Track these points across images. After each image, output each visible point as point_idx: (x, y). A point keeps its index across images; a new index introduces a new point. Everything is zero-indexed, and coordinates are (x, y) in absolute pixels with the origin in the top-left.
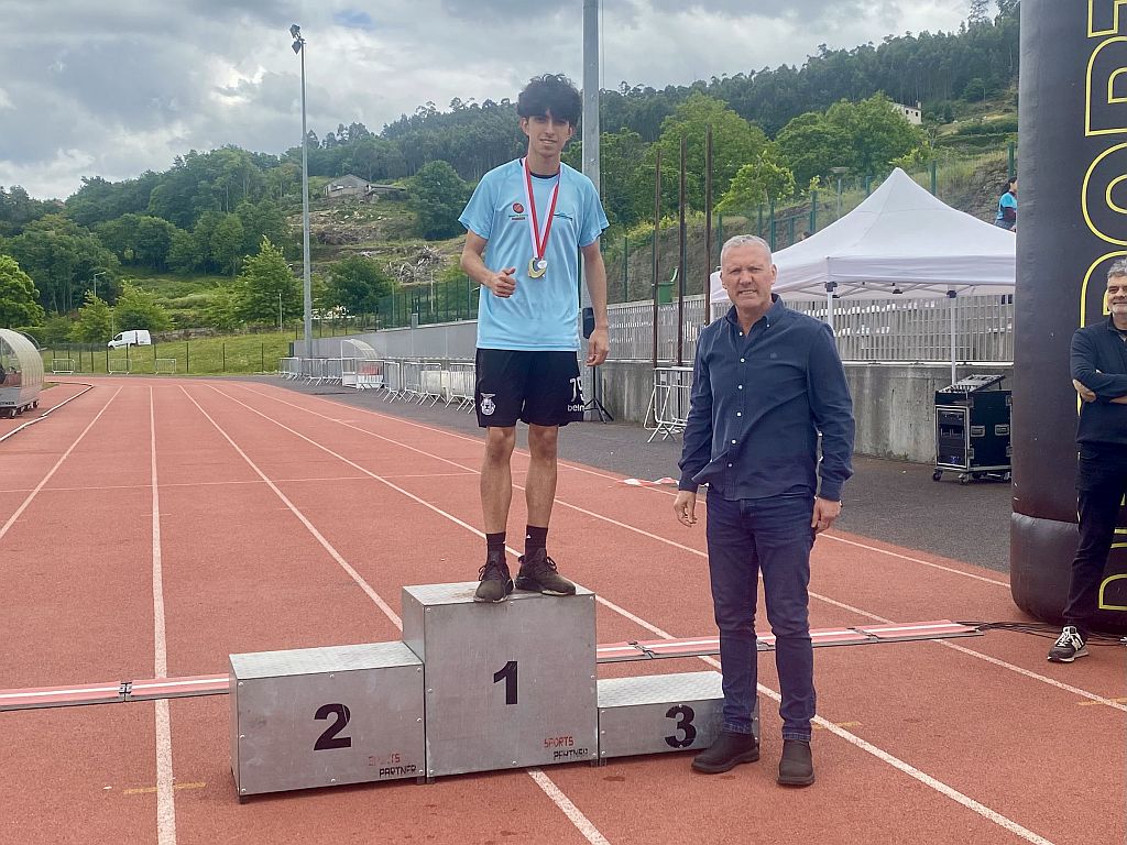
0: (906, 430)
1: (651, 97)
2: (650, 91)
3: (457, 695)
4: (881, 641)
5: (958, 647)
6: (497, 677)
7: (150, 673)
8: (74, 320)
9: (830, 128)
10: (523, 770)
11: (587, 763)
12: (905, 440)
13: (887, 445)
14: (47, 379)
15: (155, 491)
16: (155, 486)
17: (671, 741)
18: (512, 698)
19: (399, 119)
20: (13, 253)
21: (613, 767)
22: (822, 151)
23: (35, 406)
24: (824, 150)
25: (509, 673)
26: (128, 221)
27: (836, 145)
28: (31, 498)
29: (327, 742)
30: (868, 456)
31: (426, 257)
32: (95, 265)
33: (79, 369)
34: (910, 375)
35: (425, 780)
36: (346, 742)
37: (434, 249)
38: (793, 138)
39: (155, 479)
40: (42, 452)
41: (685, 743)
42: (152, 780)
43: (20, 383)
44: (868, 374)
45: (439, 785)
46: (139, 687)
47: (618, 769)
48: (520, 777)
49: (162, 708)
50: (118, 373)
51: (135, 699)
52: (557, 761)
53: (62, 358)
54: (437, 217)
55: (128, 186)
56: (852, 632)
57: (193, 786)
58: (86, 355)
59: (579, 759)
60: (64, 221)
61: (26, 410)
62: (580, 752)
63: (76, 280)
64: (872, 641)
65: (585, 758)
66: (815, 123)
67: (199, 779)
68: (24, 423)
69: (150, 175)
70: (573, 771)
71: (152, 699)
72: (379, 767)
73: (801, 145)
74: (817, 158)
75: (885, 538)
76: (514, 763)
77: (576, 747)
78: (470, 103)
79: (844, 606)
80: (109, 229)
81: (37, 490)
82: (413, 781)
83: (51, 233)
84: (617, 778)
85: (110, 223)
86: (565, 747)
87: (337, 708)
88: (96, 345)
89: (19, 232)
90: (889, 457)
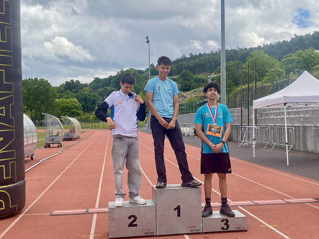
0: (313, 144)
1: (246, 50)
2: (245, 49)
3: (164, 214)
4: (290, 203)
5: (312, 205)
6: (175, 209)
7: (94, 207)
8: (91, 115)
9: (296, 58)
10: (183, 234)
11: (199, 233)
12: (312, 147)
13: (307, 148)
14: (83, 130)
15: (105, 160)
16: (105, 158)
17: (223, 228)
18: (179, 215)
19: (176, 59)
20: (76, 97)
21: (206, 235)
22: (294, 64)
23: (79, 137)
24: (295, 64)
25: (178, 208)
26: (105, 89)
27: (298, 62)
28: (73, 162)
29: (131, 225)
30: (301, 151)
31: (182, 96)
32: (97, 100)
33: (92, 128)
34: (313, 128)
35: (156, 236)
36: (136, 225)
37: (185, 94)
38: (285, 61)
39: (105, 157)
40: (79, 150)
41: (226, 229)
42: (89, 234)
43: (75, 132)
44: (301, 128)
45: (160, 238)
46: (90, 210)
47: (207, 235)
48: (181, 236)
49: (95, 216)
50: (101, 128)
51: (89, 213)
52: (191, 232)
53: (87, 124)
54: (186, 85)
55: (105, 79)
56: (283, 201)
57: (99, 235)
58: (94, 124)
59: (197, 232)
60: (89, 89)
61: (76, 139)
62: (198, 230)
63: (92, 104)
64: (288, 203)
65: (199, 232)
66: (292, 56)
67: (100, 233)
68: (75, 142)
69: (111, 76)
70: (195, 235)
71: (93, 213)
72: (144, 232)
73: (288, 63)
74: (293, 66)
75: (300, 175)
76: (180, 233)
77: (196, 229)
78: (195, 54)
79: (283, 194)
80: (100, 91)
81: (75, 159)
82: (153, 236)
83: (86, 92)
84: (207, 238)
85: (101, 89)
86: (193, 229)
87: (134, 216)
88: (97, 121)
89: (78, 92)
90: (308, 152)
